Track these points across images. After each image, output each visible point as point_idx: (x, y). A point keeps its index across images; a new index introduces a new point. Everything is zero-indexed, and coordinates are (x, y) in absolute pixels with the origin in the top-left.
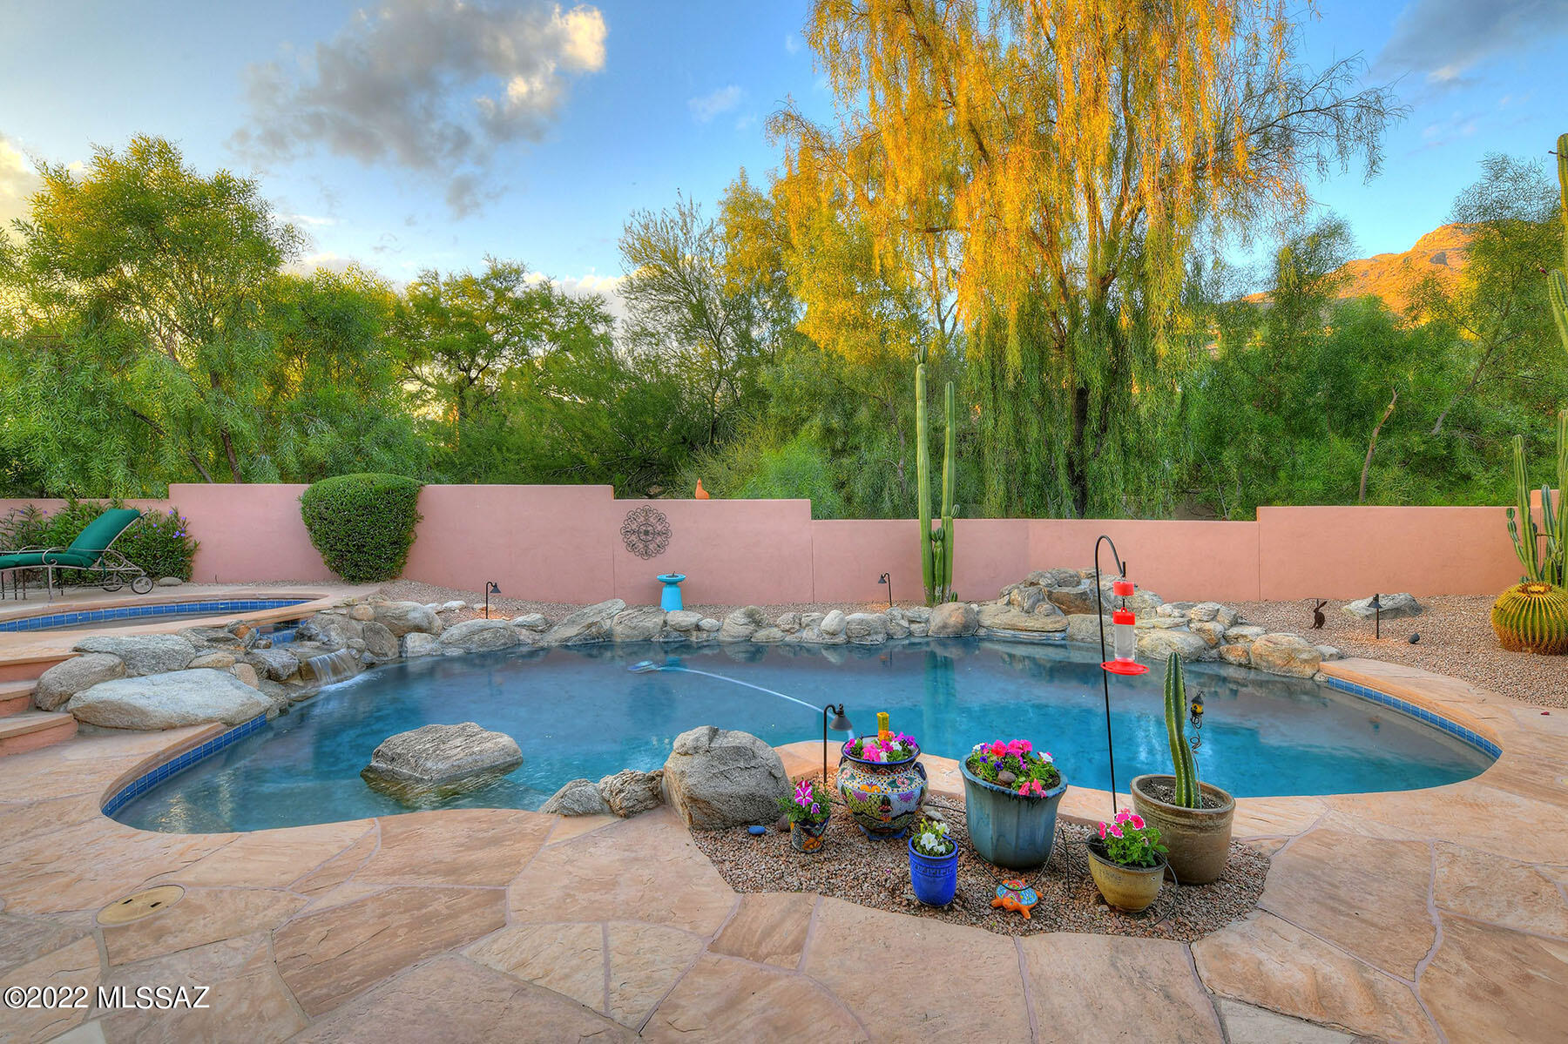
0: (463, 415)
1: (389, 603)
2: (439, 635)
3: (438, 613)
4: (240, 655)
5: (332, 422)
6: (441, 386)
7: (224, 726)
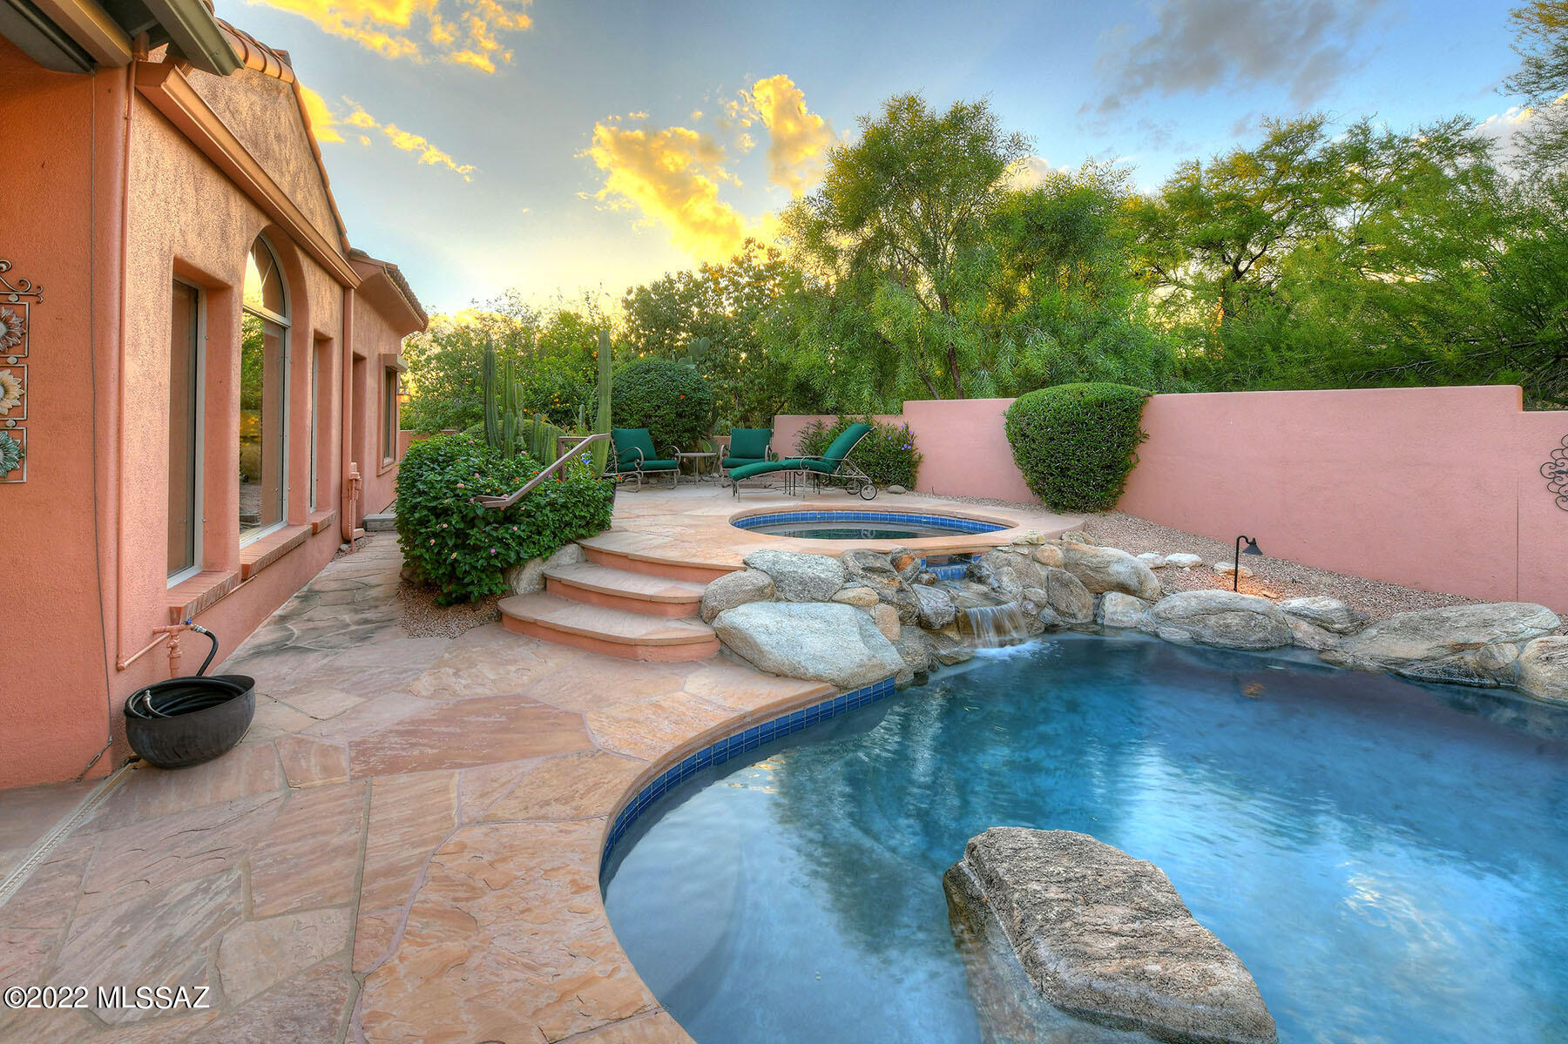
0: (1229, 313)
1: (1084, 547)
2: (1153, 602)
3: (1157, 568)
4: (890, 592)
5: (1055, 332)
6: (1202, 287)
7: (833, 690)
